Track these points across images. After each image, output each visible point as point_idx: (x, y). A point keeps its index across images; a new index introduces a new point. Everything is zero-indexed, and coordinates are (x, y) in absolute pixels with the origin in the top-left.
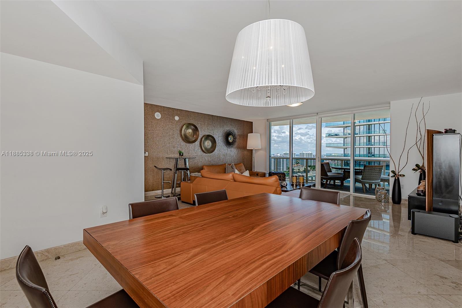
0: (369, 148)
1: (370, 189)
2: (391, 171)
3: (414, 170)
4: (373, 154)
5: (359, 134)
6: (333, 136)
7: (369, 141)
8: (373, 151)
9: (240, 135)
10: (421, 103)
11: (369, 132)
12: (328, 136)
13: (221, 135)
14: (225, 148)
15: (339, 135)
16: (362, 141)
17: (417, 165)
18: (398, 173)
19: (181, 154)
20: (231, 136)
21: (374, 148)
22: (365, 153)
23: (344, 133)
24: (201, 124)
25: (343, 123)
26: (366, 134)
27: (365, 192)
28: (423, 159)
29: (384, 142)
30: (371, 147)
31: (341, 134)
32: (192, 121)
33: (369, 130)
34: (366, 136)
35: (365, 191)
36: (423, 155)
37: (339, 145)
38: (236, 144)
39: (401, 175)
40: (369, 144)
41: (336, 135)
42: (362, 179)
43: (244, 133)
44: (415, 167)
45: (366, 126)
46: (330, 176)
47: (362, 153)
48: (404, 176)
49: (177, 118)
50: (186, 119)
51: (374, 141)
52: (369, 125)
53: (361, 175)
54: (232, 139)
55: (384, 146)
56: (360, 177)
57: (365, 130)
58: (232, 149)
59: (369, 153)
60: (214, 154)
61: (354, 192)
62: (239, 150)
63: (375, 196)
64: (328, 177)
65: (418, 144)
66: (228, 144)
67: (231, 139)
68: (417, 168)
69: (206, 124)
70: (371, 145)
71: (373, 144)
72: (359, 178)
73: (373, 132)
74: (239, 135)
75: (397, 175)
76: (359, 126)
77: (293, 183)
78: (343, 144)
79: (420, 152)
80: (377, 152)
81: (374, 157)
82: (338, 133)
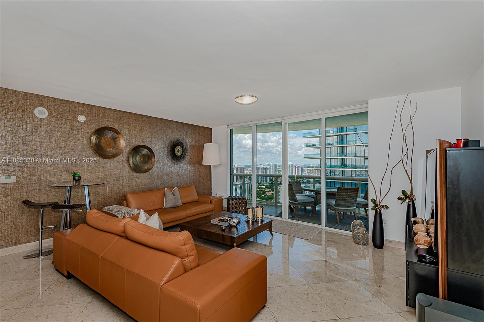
0: (342, 159)
1: (345, 215)
2: (371, 200)
3: (400, 199)
4: (346, 165)
5: (333, 144)
6: (310, 146)
7: (342, 152)
8: (346, 162)
9: (193, 147)
10: (407, 103)
11: (342, 142)
12: (306, 146)
13: (163, 146)
14: (170, 163)
15: (316, 146)
16: (336, 152)
17: (404, 192)
18: (380, 203)
19: (77, 178)
20: (179, 147)
21: (347, 158)
22: (339, 164)
23: (320, 144)
24: (128, 129)
25: (319, 133)
26: (340, 144)
27: (339, 223)
28: (411, 183)
29: (355, 153)
30: (344, 158)
31: (318, 145)
32: (113, 123)
33: (342, 140)
34: (340, 146)
35: (338, 221)
36: (411, 177)
37: (316, 156)
38: (187, 158)
39: (383, 206)
40: (342, 155)
41: (313, 145)
42: (336, 205)
43: (199, 143)
44: (401, 195)
45: (339, 136)
46: (299, 200)
47: (336, 164)
48: (387, 207)
49: (82, 118)
50: (100, 120)
51: (347, 152)
52: (342, 135)
53: (335, 199)
54: (181, 151)
55: (355, 156)
56: (333, 202)
57: (339, 140)
58: (182, 165)
59: (342, 164)
60: (151, 173)
61: (326, 226)
62: (193, 166)
63: (351, 233)
64: (297, 202)
65: (405, 160)
66: (175, 158)
67: (178, 151)
68: (403, 196)
69: (138, 128)
70: (344, 156)
71: (345, 154)
72: (332, 204)
73: (345, 143)
74: (192, 145)
75: (379, 206)
76: (333, 136)
77: (249, 219)
78: (319, 155)
79: (407, 173)
80: (349, 163)
81: (347, 168)
82: (315, 144)
